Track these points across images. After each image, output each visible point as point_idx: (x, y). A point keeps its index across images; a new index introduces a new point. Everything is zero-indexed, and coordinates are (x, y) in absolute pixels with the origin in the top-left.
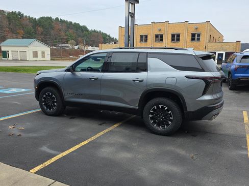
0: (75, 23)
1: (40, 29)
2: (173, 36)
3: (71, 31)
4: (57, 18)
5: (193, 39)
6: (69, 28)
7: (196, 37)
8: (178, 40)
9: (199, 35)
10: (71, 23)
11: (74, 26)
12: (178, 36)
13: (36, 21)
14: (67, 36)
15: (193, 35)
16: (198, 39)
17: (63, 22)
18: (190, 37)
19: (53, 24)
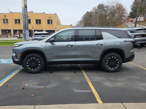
2: (37, 20)
5: (48, 23)
7: (50, 22)
8: (40, 23)
9: (51, 21)
12: (40, 21)
15: (48, 21)
16: (52, 23)
18: (47, 22)
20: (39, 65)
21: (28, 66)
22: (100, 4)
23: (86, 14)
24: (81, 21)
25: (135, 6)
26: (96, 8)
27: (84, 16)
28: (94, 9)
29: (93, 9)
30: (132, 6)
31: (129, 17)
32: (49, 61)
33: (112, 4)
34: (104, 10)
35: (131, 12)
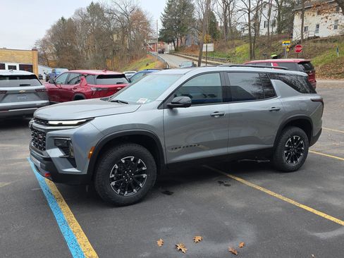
20: (145, 176)
21: (113, 183)
22: (92, 3)
23: (59, 23)
24: (44, 41)
25: (169, 17)
26: (85, 11)
27: (54, 28)
28: (78, 12)
29: (76, 13)
30: (164, 16)
31: (160, 40)
32: (169, 162)
33: (123, 6)
34: (105, 19)
35: (163, 30)
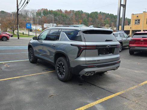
0: (111, 14)
1: (90, 19)
3: (108, 19)
4: (101, 12)
6: (106, 17)
10: (108, 14)
11: (110, 16)
13: (89, 15)
14: (105, 22)
17: (104, 14)
19: (98, 16)
